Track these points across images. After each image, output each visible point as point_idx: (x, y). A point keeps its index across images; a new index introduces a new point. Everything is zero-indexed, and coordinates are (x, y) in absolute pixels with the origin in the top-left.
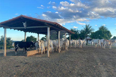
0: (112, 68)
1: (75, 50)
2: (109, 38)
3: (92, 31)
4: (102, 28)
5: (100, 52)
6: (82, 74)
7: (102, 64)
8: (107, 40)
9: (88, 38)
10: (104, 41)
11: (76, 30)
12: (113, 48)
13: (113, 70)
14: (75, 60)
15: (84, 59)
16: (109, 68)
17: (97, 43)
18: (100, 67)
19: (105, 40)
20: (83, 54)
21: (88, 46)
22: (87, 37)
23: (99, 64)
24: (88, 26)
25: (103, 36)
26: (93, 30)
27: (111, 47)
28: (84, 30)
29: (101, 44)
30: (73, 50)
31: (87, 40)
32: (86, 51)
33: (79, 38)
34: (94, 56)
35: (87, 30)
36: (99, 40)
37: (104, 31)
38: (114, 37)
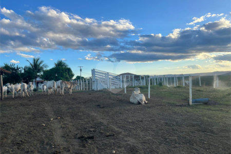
0: (70, 122)
1: (11, 103)
2: (71, 78)
3: (45, 69)
4: (60, 65)
5: (56, 101)
6: (21, 141)
7: (57, 119)
8: (66, 82)
9: (38, 79)
10: (61, 83)
11: (16, 66)
12: (76, 92)
13: (71, 124)
14: (10, 121)
15: (27, 116)
16: (66, 123)
17: (52, 86)
18: (53, 123)
19: (63, 82)
20: (27, 108)
21: (39, 93)
22: (36, 78)
23: (52, 119)
24: (38, 60)
25: (62, 76)
26: (46, 66)
27: (71, 91)
28: (31, 67)
29: (58, 87)
30: (8, 102)
31: (37, 83)
32: (33, 102)
33: (23, 81)
34: (46, 108)
35: (36, 67)
36: (55, 82)
37: (63, 69)
38: (77, 77)
